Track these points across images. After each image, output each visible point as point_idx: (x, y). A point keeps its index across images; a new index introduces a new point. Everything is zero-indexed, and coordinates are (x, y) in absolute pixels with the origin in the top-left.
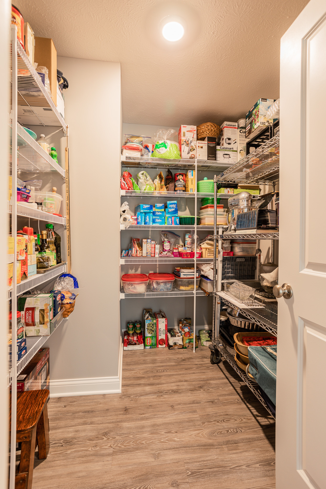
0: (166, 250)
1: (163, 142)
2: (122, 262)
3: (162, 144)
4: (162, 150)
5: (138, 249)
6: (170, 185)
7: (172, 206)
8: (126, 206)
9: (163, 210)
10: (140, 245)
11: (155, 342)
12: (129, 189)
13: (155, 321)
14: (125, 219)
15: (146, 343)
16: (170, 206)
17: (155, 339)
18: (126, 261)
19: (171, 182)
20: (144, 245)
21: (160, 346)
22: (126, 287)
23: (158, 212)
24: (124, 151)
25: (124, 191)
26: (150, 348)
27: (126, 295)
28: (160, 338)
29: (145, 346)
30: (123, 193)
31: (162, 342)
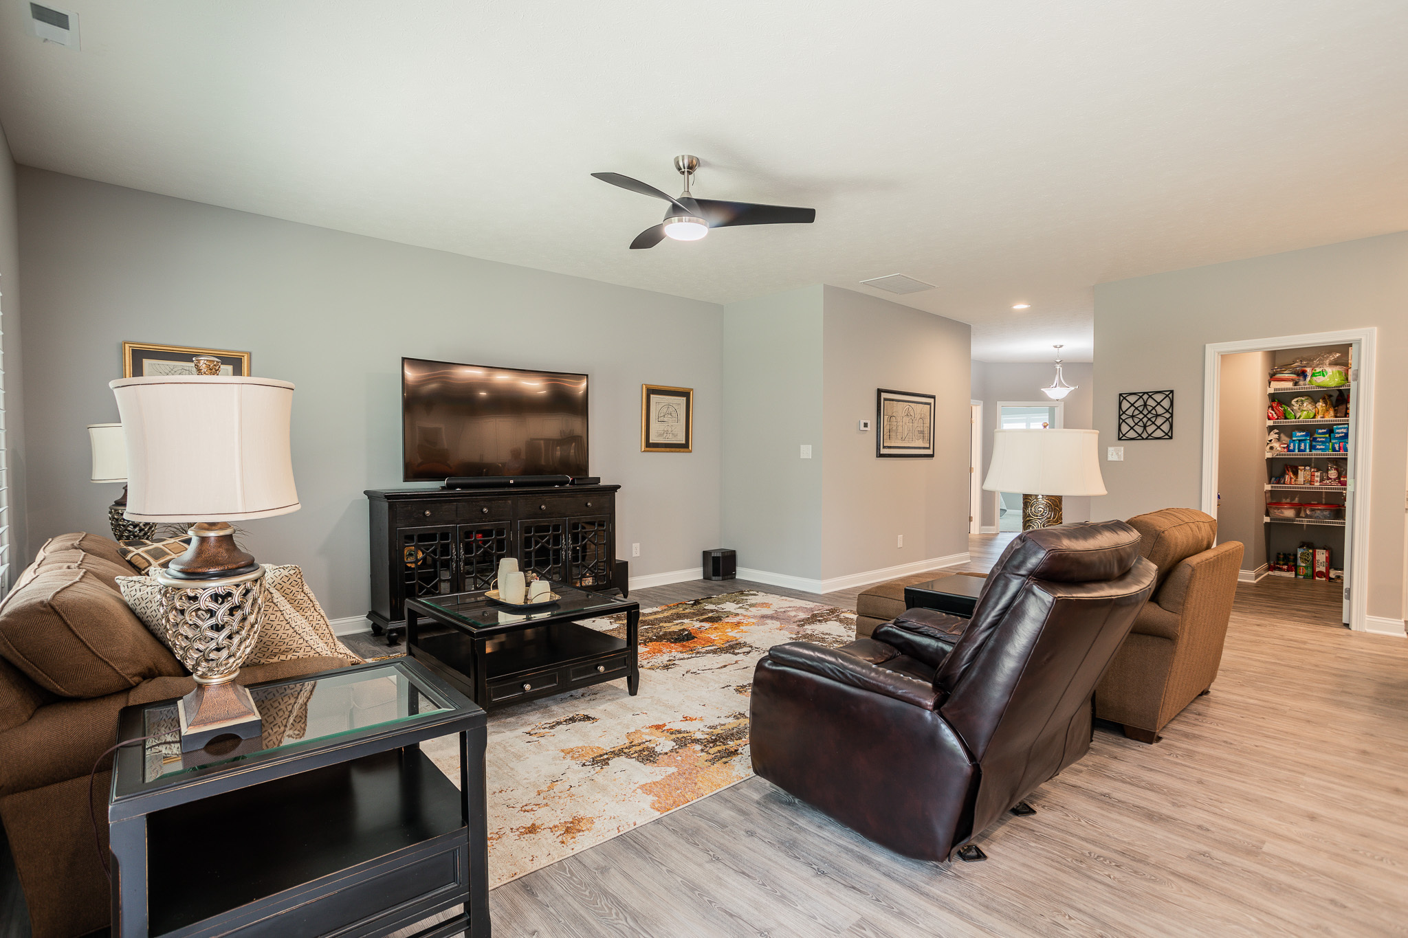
0: (1331, 479)
1: (1321, 370)
2: (1268, 487)
3: (1319, 372)
4: (1319, 379)
5: (1292, 476)
6: (1340, 407)
7: (1340, 431)
8: (1273, 436)
9: (1327, 436)
10: (1296, 474)
11: (1311, 574)
12: (1278, 419)
13: (1311, 551)
14: (1271, 448)
15: (1298, 571)
16: (1338, 431)
17: (1311, 570)
18: (1272, 487)
19: (1342, 404)
20: (1301, 473)
21: (1317, 578)
22: (1271, 511)
23: (1320, 438)
24: (1272, 383)
25: (1272, 421)
26: (1304, 578)
27: (1271, 519)
28: (1317, 570)
29: (1296, 575)
30: (1271, 423)
31: (1320, 574)
